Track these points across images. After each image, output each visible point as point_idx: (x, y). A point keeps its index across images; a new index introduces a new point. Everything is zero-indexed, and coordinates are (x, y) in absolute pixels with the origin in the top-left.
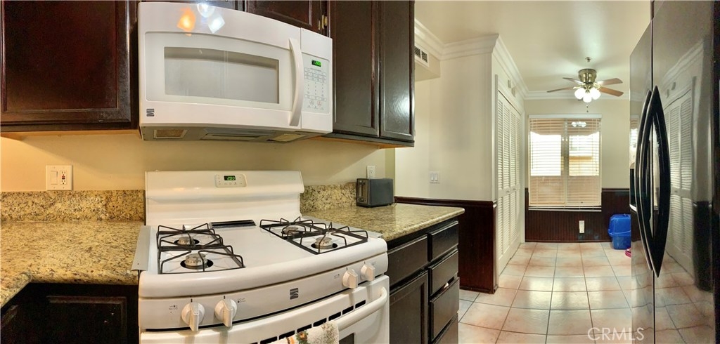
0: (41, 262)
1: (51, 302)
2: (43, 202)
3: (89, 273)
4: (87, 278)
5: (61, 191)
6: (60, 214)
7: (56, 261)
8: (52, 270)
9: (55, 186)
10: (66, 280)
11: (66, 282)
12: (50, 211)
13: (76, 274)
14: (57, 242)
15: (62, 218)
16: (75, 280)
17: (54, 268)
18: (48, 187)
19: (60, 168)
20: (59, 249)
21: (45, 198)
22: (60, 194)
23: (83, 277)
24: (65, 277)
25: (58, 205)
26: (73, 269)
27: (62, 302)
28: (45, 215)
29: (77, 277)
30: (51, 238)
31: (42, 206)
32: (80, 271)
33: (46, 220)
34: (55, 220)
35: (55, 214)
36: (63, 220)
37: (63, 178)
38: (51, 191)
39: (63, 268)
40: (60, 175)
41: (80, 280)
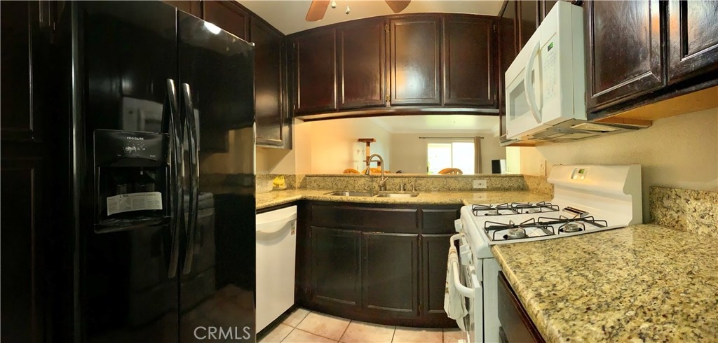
9: (541, 173)
21: (538, 180)
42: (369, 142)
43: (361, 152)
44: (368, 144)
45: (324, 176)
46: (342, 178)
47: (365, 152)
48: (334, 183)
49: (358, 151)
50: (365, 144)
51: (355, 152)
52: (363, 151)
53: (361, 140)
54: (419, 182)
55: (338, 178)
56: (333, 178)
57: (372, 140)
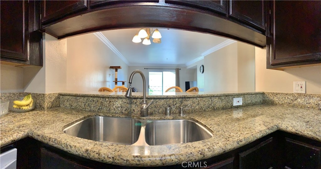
0: (284, 123)
1: (287, 140)
2: (292, 98)
3: (303, 132)
4: (301, 133)
5: (300, 93)
6: (299, 104)
7: (290, 124)
8: (287, 127)
9: (297, 91)
10: (292, 132)
11: (292, 133)
12: (295, 102)
13: (296, 131)
14: (294, 116)
15: (301, 106)
16: (296, 133)
17: (288, 126)
18: (294, 92)
19: (299, 83)
20: (294, 119)
21: (293, 96)
22: (300, 95)
23: (299, 133)
24: (292, 131)
25: (299, 100)
26: (296, 128)
27: (291, 142)
28: (293, 104)
29: (297, 132)
30: (292, 114)
31: (292, 100)
32: (299, 130)
33: (294, 106)
34: (297, 107)
35: (297, 104)
36: (301, 108)
37: (301, 87)
38: (296, 93)
39: (291, 127)
40: (300, 86)
41: (298, 134)
42: (117, 68)
43: (111, 76)
44: (116, 71)
45: (76, 96)
46: (95, 99)
47: (114, 76)
48: (87, 104)
49: (110, 75)
50: (114, 70)
51: (108, 76)
52: (113, 75)
53: (111, 67)
54: (185, 103)
55: (91, 98)
56: (86, 99)
57: (119, 67)
